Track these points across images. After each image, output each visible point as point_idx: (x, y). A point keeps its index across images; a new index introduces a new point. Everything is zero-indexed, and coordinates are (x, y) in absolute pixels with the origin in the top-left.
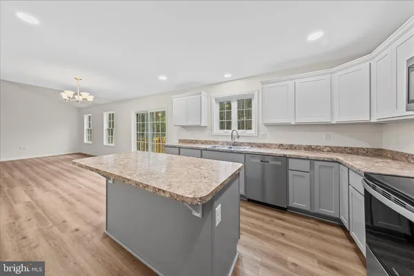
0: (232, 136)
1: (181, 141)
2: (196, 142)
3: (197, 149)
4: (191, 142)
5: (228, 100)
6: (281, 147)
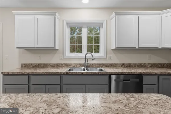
0: (85, 58)
1: (24, 66)
2: (45, 66)
3: (56, 74)
4: (39, 66)
6: (123, 65)
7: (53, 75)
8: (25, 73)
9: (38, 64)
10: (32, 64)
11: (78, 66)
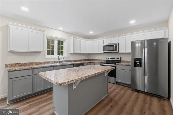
0: (58, 58)
5: (53, 39)
6: (74, 61)
7: (49, 67)
8: (30, 68)
9: (24, 64)
10: (18, 64)
11: (54, 63)
